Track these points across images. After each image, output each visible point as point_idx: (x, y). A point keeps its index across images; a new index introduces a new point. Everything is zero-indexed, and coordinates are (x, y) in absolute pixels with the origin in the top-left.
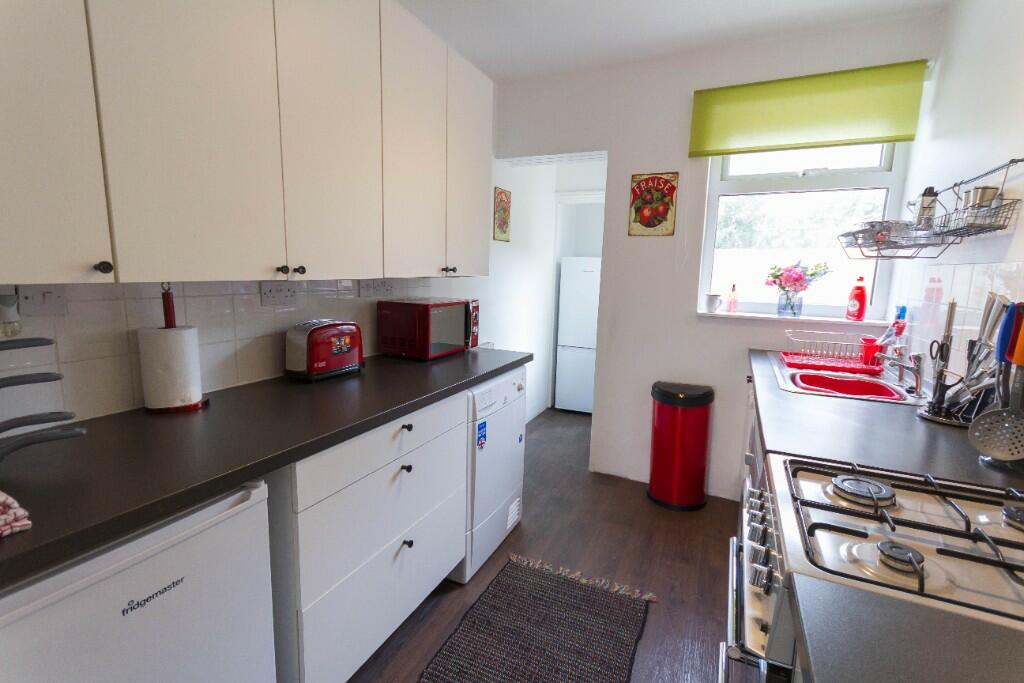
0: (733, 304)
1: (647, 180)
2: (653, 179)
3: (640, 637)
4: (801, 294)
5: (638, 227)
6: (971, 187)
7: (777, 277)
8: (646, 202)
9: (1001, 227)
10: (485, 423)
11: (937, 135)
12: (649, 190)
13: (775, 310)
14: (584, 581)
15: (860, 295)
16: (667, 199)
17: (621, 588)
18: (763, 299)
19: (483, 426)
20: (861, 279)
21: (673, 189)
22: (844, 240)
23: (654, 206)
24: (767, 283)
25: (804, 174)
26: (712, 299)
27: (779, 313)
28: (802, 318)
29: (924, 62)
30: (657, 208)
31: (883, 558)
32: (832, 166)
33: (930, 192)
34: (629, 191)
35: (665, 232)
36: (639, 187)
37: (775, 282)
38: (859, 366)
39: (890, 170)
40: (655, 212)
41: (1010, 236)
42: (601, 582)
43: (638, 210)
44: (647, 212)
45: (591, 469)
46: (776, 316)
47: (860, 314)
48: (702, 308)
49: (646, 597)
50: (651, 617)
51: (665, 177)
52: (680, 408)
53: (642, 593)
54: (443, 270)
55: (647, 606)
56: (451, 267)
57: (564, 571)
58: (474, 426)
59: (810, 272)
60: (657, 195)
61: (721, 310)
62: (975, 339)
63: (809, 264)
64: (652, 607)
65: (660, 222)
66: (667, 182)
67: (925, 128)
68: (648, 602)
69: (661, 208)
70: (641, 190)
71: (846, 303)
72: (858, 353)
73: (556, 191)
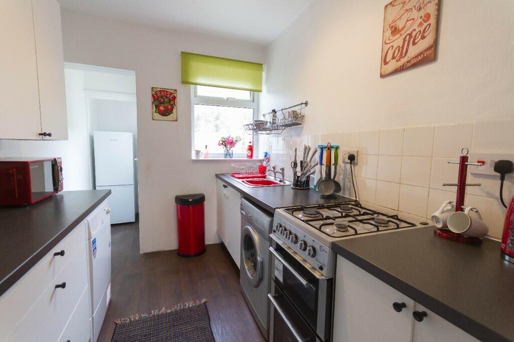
0: (207, 154)
1: (160, 91)
2: (164, 91)
3: (210, 321)
4: (232, 149)
5: (157, 116)
6: (290, 110)
7: (224, 142)
8: (161, 103)
9: (301, 124)
10: (95, 239)
11: (269, 92)
12: (162, 97)
13: (223, 156)
14: (169, 311)
15: (251, 149)
16: (172, 103)
17: (190, 304)
18: (218, 152)
19: (94, 242)
20: (250, 142)
21: (174, 98)
22: (245, 127)
23: (166, 105)
24: (219, 145)
25: (227, 99)
26: (198, 152)
27: (225, 157)
28: (233, 159)
29: (262, 64)
30: (167, 107)
31: (338, 229)
32: (237, 98)
33: (274, 111)
34: (150, 96)
35: (172, 119)
36: (156, 94)
37: (222, 144)
38: (260, 175)
39: (254, 101)
40: (166, 108)
41: (303, 127)
42: (178, 307)
43: (157, 107)
44: (162, 108)
45: (141, 252)
46: (223, 159)
47: (251, 156)
48: (194, 157)
49: (203, 301)
50: (210, 309)
51: (170, 91)
52: (191, 206)
53: (200, 301)
54: (40, 134)
55: (205, 305)
56: (48, 133)
57: (155, 312)
58: (90, 242)
59: (234, 140)
60: (166, 100)
61: (202, 158)
62: (302, 160)
63: (234, 136)
64: (207, 304)
65: (170, 114)
66: (171, 94)
67: (264, 88)
68: (205, 303)
69: (169, 107)
70: (157, 96)
71: (246, 152)
72: (257, 170)
73: (84, 89)
